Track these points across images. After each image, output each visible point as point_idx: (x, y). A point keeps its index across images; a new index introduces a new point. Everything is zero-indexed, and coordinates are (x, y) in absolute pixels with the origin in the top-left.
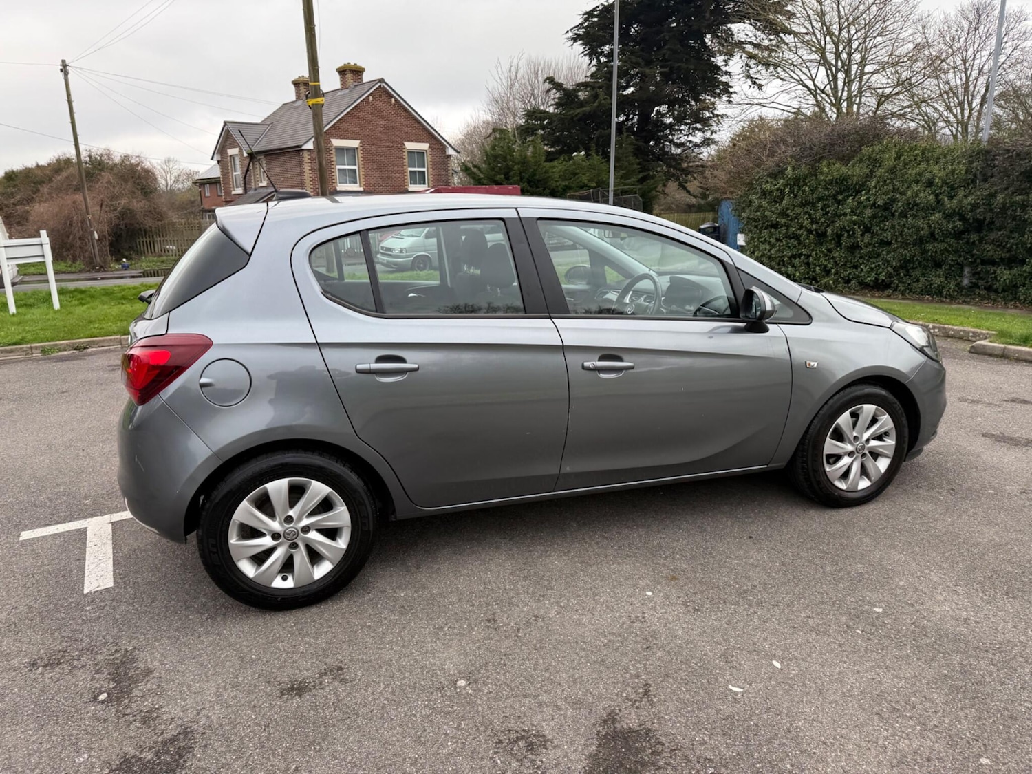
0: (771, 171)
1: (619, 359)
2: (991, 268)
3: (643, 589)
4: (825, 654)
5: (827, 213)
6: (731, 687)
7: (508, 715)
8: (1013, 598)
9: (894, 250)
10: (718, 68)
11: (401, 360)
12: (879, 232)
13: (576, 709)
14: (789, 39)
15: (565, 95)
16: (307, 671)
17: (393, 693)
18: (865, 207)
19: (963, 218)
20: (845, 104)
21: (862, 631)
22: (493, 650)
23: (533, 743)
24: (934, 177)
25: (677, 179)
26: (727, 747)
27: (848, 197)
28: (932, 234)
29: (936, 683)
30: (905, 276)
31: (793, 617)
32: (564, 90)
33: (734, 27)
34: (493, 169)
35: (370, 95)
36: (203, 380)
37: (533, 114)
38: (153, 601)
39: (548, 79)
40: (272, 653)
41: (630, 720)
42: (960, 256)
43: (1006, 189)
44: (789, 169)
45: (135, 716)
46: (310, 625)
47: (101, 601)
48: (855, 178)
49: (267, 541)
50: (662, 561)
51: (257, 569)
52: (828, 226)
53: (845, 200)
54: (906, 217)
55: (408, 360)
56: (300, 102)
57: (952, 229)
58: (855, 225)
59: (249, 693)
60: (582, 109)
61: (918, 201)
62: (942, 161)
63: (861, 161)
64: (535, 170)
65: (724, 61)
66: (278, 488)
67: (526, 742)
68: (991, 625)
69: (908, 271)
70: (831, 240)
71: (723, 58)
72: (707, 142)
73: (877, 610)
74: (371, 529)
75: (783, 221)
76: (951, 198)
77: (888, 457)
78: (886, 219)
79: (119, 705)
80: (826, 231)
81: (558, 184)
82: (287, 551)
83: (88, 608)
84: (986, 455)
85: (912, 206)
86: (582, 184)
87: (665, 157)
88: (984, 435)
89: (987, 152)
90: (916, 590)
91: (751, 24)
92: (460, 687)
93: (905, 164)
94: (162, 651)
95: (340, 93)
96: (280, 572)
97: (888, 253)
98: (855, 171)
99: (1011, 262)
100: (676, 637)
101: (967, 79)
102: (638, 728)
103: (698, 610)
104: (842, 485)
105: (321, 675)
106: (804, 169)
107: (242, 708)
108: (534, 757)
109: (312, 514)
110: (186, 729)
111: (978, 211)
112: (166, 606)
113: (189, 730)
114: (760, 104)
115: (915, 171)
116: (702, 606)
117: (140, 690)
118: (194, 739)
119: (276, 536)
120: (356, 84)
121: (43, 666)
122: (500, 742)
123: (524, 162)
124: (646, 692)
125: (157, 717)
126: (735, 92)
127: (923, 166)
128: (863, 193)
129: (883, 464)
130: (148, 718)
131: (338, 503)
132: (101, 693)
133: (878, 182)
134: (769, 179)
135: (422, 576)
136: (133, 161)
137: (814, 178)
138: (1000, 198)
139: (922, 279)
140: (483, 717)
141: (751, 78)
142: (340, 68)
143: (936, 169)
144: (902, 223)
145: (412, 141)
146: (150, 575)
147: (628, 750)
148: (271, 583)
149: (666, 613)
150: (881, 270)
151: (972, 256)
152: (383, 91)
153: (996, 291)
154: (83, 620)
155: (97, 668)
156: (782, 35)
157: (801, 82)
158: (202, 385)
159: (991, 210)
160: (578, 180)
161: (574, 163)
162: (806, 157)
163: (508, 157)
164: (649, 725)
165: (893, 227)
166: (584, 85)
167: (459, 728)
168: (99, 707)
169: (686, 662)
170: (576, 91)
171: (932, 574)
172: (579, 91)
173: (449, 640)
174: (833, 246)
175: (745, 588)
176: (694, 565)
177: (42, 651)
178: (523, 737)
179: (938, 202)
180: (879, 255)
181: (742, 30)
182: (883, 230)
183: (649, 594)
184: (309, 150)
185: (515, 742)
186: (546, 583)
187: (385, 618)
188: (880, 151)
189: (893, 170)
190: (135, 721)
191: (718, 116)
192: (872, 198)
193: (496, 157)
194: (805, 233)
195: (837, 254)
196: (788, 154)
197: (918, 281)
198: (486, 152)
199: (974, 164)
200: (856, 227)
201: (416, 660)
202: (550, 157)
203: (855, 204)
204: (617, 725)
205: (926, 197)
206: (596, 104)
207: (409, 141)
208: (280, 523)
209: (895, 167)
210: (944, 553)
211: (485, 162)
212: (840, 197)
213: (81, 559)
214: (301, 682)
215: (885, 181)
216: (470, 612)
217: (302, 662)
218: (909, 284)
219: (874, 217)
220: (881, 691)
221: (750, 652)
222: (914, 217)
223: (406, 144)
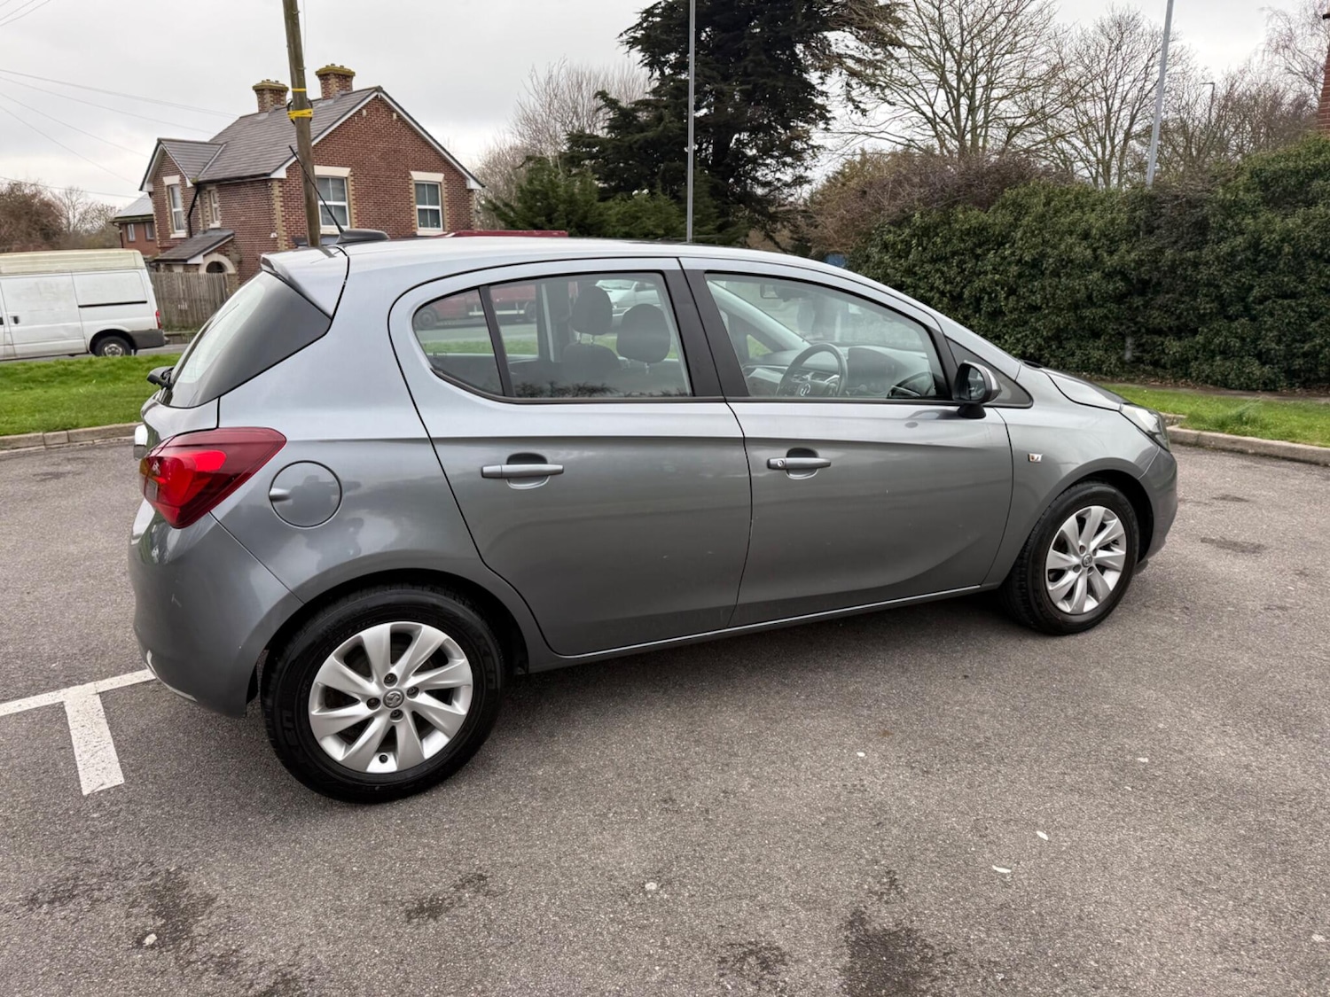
0: (894, 217)
1: (812, 454)
2: (1158, 339)
3: (851, 749)
4: (1096, 819)
5: (964, 270)
6: (995, 868)
7: (724, 924)
8: (1293, 737)
9: (1045, 317)
10: (813, 87)
11: (540, 459)
12: (1027, 294)
13: (810, 910)
14: (900, 53)
15: (621, 115)
16: (437, 884)
17: (563, 905)
18: (1009, 264)
19: (1125, 277)
20: (968, 136)
21: (1132, 787)
22: (681, 840)
23: (768, 960)
24: (1091, 227)
25: (763, 227)
26: (1012, 945)
27: (989, 250)
28: (1090, 297)
29: (1235, 846)
30: (1058, 348)
31: (1045, 775)
32: (620, 109)
33: (832, 36)
34: (530, 209)
35: (363, 108)
36: (275, 492)
37: (577, 139)
38: (189, 801)
39: (599, 93)
40: (380, 862)
41: (883, 918)
42: (1122, 324)
43: (1176, 242)
44: (917, 215)
45: (205, 963)
46: (424, 820)
47: (111, 805)
48: (998, 227)
49: (360, 710)
50: (866, 712)
51: (346, 751)
52: (964, 287)
53: (986, 255)
54: (1060, 277)
55: (549, 459)
56: (264, 116)
57: (1114, 290)
58: (997, 285)
59: (363, 919)
60: (642, 135)
61: (1073, 256)
62: (1099, 208)
63: (1004, 206)
64: (586, 212)
65: (821, 78)
66: (376, 636)
67: (758, 958)
68: (1277, 771)
69: (1060, 342)
70: (968, 305)
71: (818, 74)
72: (799, 181)
73: (1142, 760)
74: (499, 686)
75: (909, 281)
76: (1111, 253)
77: (1117, 571)
78: (1034, 278)
79: (178, 949)
80: (961, 293)
81: (616, 230)
82: (388, 722)
83: (95, 815)
84: (1211, 565)
85: (1066, 263)
86: (646, 231)
87: (747, 198)
88: (1203, 541)
89: (1152, 198)
90: (1180, 733)
91: (851, 33)
92: (650, 892)
93: (1056, 211)
94: (221, 869)
95: (320, 105)
96: (378, 751)
97: (1038, 320)
98: (996, 218)
99: (1180, 332)
100: (909, 808)
101: (1109, 110)
102: (895, 929)
103: (927, 772)
104: (1065, 607)
105: (458, 888)
106: (936, 216)
107: (358, 940)
108: (773, 977)
109: (421, 670)
110: (285, 975)
111: (1143, 269)
112: (210, 806)
113: (289, 977)
114: (866, 134)
115: (1068, 220)
116: (931, 766)
117: (203, 926)
118: (300, 988)
119: (373, 702)
120: (343, 92)
121: (49, 902)
122: (724, 960)
123: (571, 201)
124: (893, 882)
125: (238, 962)
126: (834, 118)
127: (1078, 213)
128: (1007, 246)
129: (1111, 579)
130: (225, 965)
131: (455, 654)
132: (147, 934)
133: (1025, 233)
134: (892, 228)
135: (561, 747)
136: (27, 191)
137: (947, 227)
138: (1169, 252)
139: (1078, 352)
140: (692, 929)
141: (853, 101)
142: (321, 70)
143: (1092, 217)
144: (1054, 283)
145: (421, 170)
146: (175, 764)
147: (891, 957)
148: (366, 768)
149: (888, 778)
150: (1028, 341)
151: (1136, 323)
152: (380, 103)
153: (1164, 367)
154: (92, 833)
155: (131, 899)
156: (890, 48)
157: (917, 108)
158: (273, 499)
159: (1158, 269)
160: (641, 226)
161: (636, 205)
162: (937, 201)
163: (551, 194)
164: (907, 924)
165: (1043, 288)
166: (644, 104)
167: (663, 946)
168: (149, 954)
169: (931, 839)
170: (634, 110)
171: (1193, 712)
172: (638, 110)
173: (619, 830)
174: (970, 312)
175: (978, 741)
176: (906, 714)
177: (41, 881)
178: (751, 952)
179: (1096, 258)
180: (1026, 323)
181: (842, 40)
182: (1031, 291)
183: (861, 754)
184: (280, 180)
185: (743, 959)
186: (726, 748)
187: (526, 806)
188: (1026, 194)
189: (1041, 218)
190: (206, 970)
191: (813, 147)
192: (1018, 252)
193: (534, 193)
194: (937, 295)
195: (976, 321)
196: (916, 196)
197: (1073, 355)
198: (521, 187)
199: (1138, 213)
200: (999, 288)
201: (582, 860)
202: (604, 196)
203: (998, 259)
204: (867, 927)
205: (1082, 252)
206: (660, 128)
207: (416, 170)
208: (379, 684)
209: (1043, 215)
210: (1199, 686)
211: (519, 199)
212: (979, 251)
213: (67, 746)
214: (432, 900)
215: (1033, 232)
216: (637, 791)
217: (426, 873)
218: (1062, 358)
219: (1020, 276)
220: (1175, 861)
221: (1007, 822)
222: (1069, 276)
223: (413, 173)
